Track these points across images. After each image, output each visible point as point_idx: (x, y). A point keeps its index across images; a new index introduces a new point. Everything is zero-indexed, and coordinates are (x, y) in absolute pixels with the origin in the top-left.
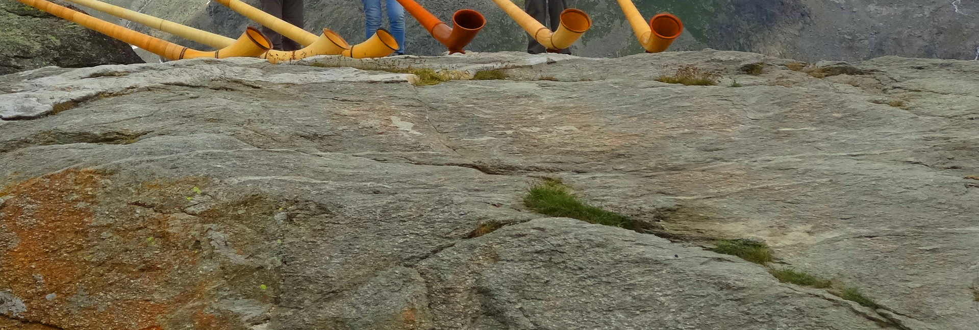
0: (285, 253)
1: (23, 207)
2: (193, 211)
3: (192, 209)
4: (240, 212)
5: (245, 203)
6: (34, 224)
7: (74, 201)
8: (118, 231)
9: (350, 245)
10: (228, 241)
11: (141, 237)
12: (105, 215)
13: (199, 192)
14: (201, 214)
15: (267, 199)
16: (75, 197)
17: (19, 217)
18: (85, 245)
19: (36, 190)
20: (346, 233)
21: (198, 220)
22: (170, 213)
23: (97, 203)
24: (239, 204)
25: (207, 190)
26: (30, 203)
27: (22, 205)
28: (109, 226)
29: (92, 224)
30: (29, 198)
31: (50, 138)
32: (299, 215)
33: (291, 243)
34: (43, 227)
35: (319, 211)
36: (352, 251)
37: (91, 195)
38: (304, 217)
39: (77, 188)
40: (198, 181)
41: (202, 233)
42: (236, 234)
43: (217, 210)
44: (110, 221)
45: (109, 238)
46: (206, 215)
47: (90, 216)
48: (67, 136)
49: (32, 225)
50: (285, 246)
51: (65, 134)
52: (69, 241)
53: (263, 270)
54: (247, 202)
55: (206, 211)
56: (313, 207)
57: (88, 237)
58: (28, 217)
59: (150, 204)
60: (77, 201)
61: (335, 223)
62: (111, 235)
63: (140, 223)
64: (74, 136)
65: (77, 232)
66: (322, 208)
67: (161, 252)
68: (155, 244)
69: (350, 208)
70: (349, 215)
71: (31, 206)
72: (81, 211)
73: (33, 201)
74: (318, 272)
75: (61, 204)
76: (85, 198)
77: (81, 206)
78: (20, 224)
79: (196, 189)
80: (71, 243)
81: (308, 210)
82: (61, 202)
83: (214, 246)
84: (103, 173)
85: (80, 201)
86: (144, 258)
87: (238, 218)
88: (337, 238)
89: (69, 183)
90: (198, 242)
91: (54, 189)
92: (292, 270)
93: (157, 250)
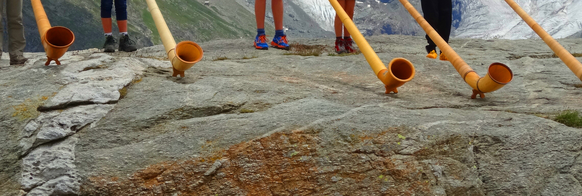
0: (483, 175)
1: (243, 166)
2: (408, 152)
3: (405, 151)
4: (446, 149)
5: (447, 142)
6: (260, 178)
7: (295, 156)
8: (348, 174)
9: (524, 163)
10: (445, 171)
11: (373, 176)
12: (328, 164)
13: (404, 138)
14: (415, 154)
15: (462, 137)
16: (296, 153)
17: (242, 174)
18: (318, 189)
19: (251, 151)
20: (518, 155)
21: (414, 159)
22: (389, 155)
23: (317, 155)
24: (443, 143)
25: (409, 135)
26: (248, 162)
27: (242, 165)
28: (337, 171)
29: (319, 172)
30: (247, 159)
31: (185, 114)
32: (481, 147)
33: (485, 167)
34: (268, 179)
35: (494, 142)
36: (528, 167)
37: (310, 150)
38: (486, 147)
39: (295, 145)
40: (400, 130)
41: (425, 167)
42: (449, 165)
43: (426, 149)
44: (335, 168)
45: (339, 181)
46: (419, 154)
47: (314, 166)
48: (198, 110)
49: (257, 179)
50: (482, 169)
51: (198, 109)
52: (301, 187)
53: (474, 189)
54: (449, 141)
55: (419, 151)
56: (489, 139)
57: (318, 182)
58: (251, 173)
59: (371, 151)
60: (298, 155)
61: (507, 149)
62: (341, 178)
63: (367, 166)
64: (204, 110)
65: (305, 180)
66: (496, 140)
67: (396, 185)
68: (388, 179)
69: (513, 138)
70: (515, 142)
71: (251, 164)
72: (305, 163)
73: (252, 160)
74: (514, 185)
75: (283, 160)
76: (306, 153)
77: (304, 160)
78: (244, 179)
79: (400, 136)
80: (303, 189)
81: (486, 142)
82: (282, 158)
83: (437, 176)
84: (312, 132)
85: (301, 156)
86: (382, 192)
87: (444, 153)
88: (513, 159)
89: (285, 142)
90: (424, 174)
91: (270, 149)
92: (492, 186)
93: (392, 185)
